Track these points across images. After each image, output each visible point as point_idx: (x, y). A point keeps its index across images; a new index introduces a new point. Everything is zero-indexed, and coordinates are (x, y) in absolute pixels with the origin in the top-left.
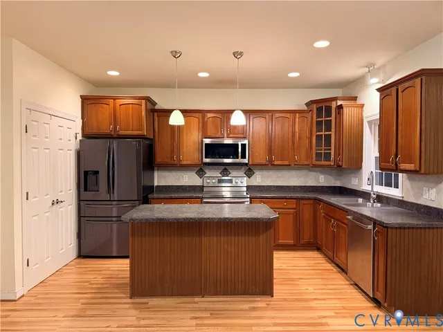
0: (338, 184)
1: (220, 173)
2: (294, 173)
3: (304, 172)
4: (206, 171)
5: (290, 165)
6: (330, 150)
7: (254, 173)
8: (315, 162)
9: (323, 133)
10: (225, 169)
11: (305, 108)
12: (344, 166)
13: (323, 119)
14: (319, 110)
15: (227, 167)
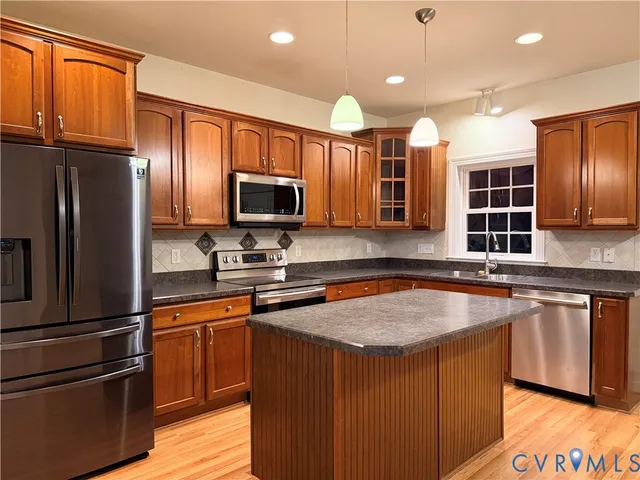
0: (384, 254)
1: (241, 244)
2: (341, 241)
3: (351, 239)
4: (216, 240)
5: (350, 227)
6: (403, 204)
7: (291, 242)
8: (380, 223)
9: (393, 179)
10: (248, 235)
11: (351, 136)
12: (431, 228)
13: (393, 158)
14: (386, 144)
15: (253, 232)
